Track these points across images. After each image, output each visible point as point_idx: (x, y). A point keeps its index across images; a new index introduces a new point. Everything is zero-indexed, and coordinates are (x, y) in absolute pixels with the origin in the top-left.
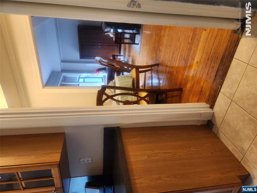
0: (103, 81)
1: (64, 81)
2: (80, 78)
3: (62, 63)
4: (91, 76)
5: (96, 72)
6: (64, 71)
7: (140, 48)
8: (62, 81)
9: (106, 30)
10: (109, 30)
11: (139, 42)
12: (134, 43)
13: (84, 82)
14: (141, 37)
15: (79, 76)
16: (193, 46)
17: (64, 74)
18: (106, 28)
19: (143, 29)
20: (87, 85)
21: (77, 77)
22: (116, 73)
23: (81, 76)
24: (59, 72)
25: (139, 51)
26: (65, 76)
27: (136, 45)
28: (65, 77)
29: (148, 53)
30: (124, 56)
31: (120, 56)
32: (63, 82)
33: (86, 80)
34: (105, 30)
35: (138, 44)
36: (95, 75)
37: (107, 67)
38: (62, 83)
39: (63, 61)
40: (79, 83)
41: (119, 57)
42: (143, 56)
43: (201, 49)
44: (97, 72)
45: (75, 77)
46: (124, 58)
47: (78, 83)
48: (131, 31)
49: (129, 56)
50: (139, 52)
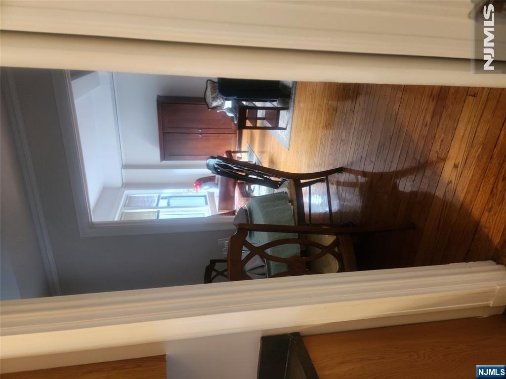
0: (206, 204)
1: (127, 206)
2: (161, 198)
3: (123, 170)
4: (184, 194)
5: (196, 186)
6: (127, 185)
7: (289, 136)
8: (124, 206)
9: (215, 104)
10: (220, 103)
11: (287, 125)
12: (276, 127)
13: (169, 206)
14: (291, 114)
15: (157, 195)
16: (439, 129)
17: (127, 192)
18: (214, 99)
19: (297, 99)
20: (174, 212)
21: (154, 196)
22: (239, 186)
23: (162, 195)
24: (119, 188)
25: (288, 141)
26: (130, 195)
27: (279, 132)
28: (131, 197)
29: (311, 147)
30: (251, 152)
31: (240, 152)
32: (126, 209)
33: (173, 202)
34: (211, 104)
35: (285, 129)
36: (192, 191)
37: (218, 177)
38: (123, 211)
39: (126, 166)
40: (161, 210)
41: (238, 155)
42: (298, 152)
43: (463, 136)
44: (198, 186)
45: (151, 196)
46: (251, 156)
47: (156, 210)
48: (268, 104)
49: (262, 152)
50: (288, 144)
